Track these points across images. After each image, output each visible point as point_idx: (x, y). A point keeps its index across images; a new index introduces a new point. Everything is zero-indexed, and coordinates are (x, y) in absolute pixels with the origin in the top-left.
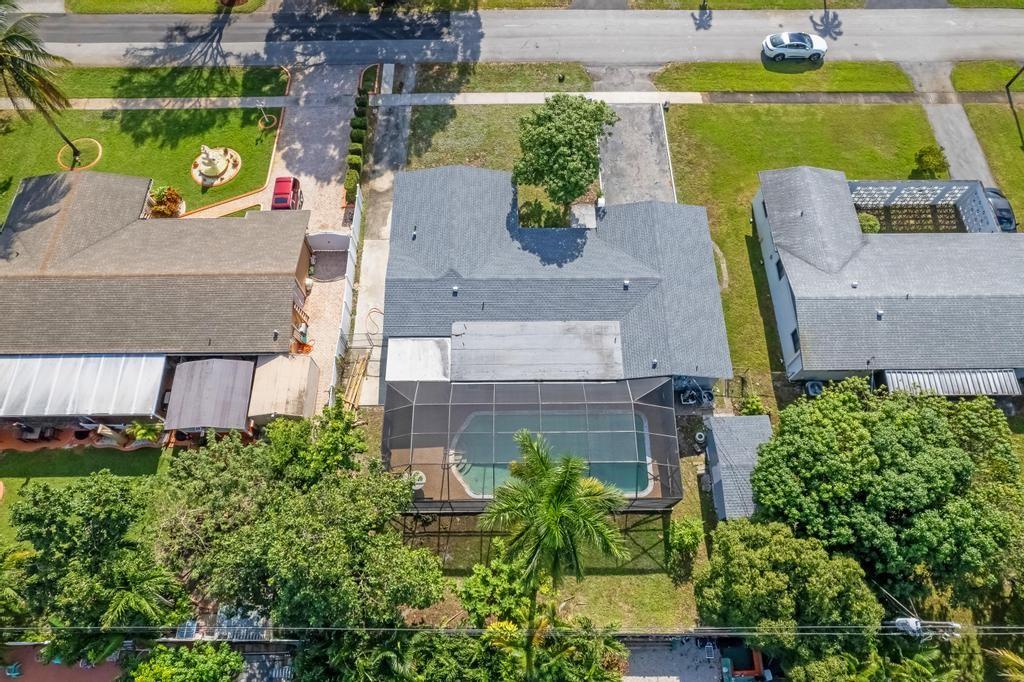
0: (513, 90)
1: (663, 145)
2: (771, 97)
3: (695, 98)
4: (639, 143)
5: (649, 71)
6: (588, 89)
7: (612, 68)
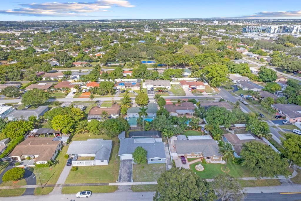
0: (148, 185)
1: (120, 174)
2: (94, 184)
3: (111, 184)
4: (124, 174)
5: (119, 191)
6: (133, 185)
7: (126, 190)
